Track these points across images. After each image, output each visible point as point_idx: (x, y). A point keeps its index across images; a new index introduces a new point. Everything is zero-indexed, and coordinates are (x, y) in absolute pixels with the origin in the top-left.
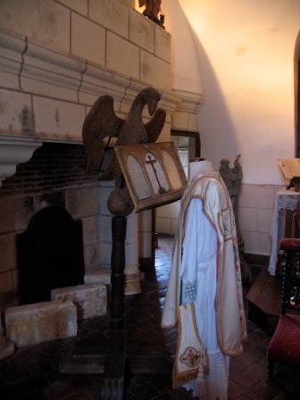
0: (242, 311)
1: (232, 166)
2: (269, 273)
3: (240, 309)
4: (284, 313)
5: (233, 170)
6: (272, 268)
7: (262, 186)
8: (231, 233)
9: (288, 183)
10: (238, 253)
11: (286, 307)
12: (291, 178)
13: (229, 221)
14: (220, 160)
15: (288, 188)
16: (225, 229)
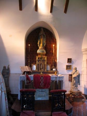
0: (8, 113)
1: (7, 68)
2: (18, 99)
3: (7, 113)
4: (22, 111)
5: (7, 69)
6: (19, 98)
7: (16, 74)
8: (4, 89)
9: (23, 73)
10: (6, 95)
11: (23, 109)
12: (24, 71)
13: (3, 86)
14: (3, 66)
15: (23, 74)
16: (2, 88)
